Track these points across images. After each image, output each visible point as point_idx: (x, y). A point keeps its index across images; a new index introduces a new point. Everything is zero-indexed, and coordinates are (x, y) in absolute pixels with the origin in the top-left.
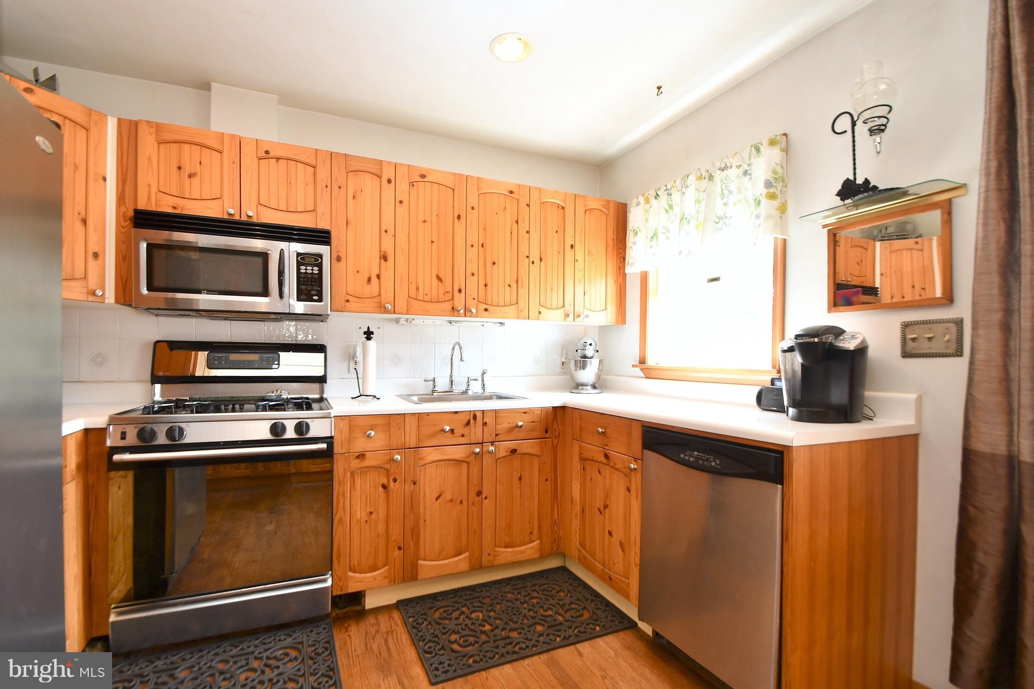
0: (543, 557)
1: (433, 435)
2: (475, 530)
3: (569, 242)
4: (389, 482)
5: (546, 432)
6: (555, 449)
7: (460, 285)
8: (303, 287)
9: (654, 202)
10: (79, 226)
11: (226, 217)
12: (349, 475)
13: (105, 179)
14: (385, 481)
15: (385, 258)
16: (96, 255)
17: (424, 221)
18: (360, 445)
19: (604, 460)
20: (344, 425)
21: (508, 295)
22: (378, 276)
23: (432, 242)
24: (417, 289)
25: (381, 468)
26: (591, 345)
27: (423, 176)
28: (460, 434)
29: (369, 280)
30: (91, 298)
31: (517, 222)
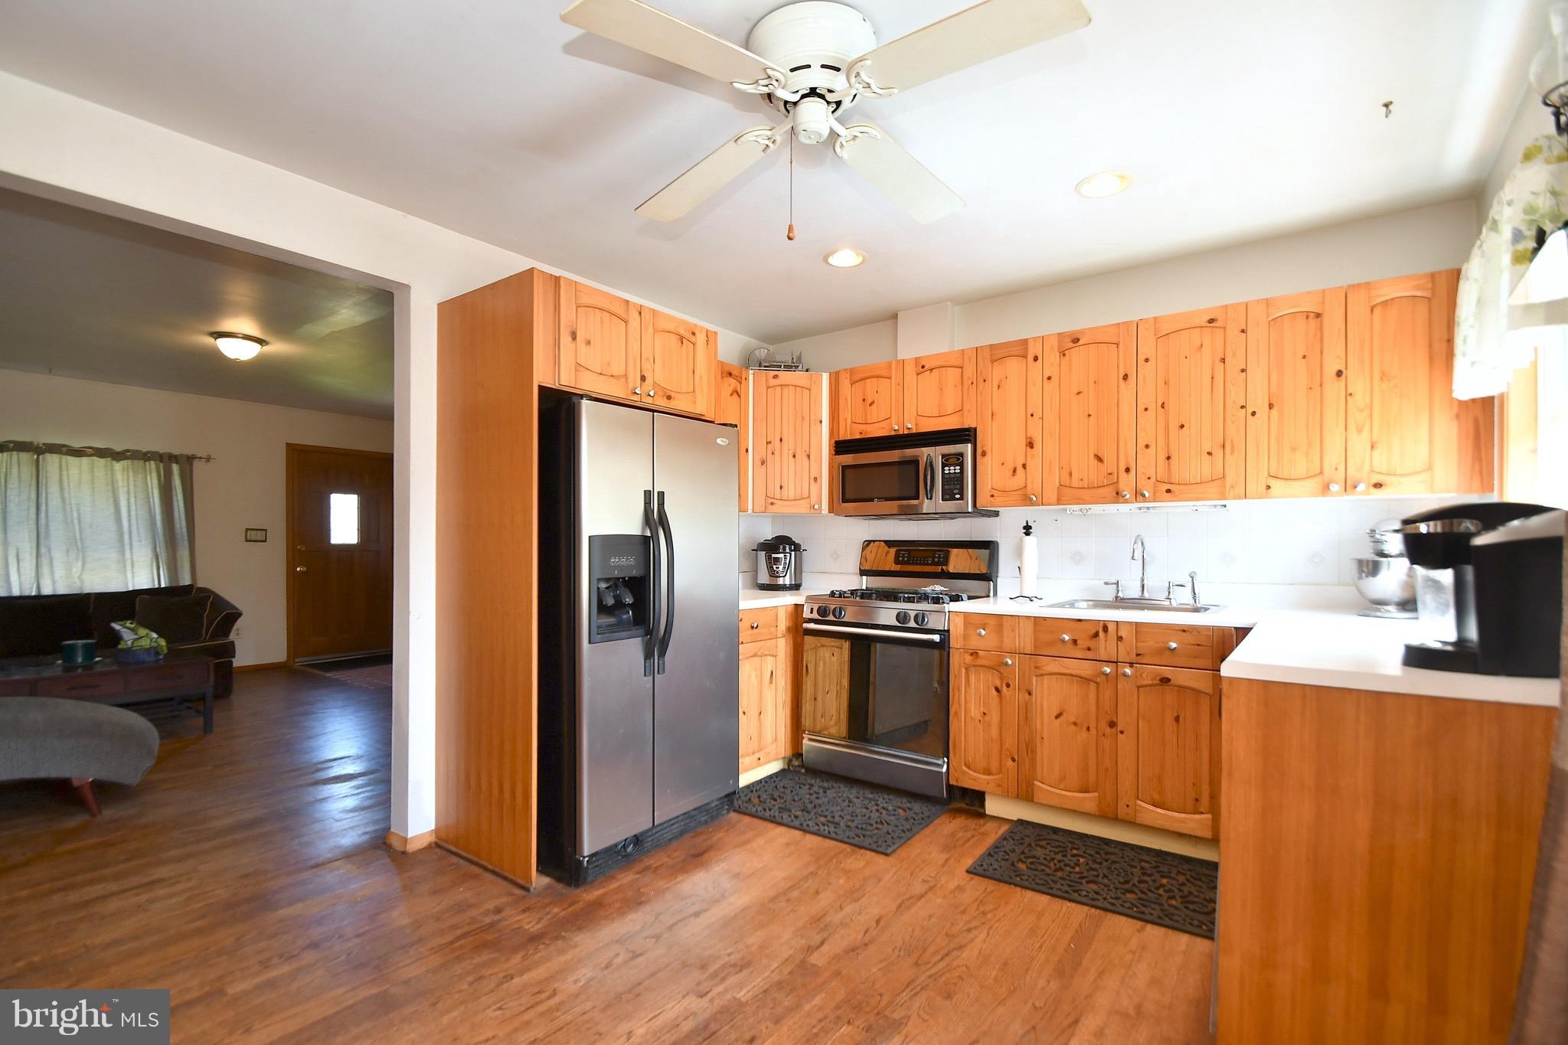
1: (1051, 643)
3: (1331, 368)
4: (1002, 685)
7: (1127, 463)
8: (947, 487)
10: (805, 459)
11: (893, 433)
12: (964, 671)
13: (821, 422)
14: (998, 683)
15: (1031, 445)
16: (815, 479)
18: (974, 643)
20: (961, 621)
22: (1024, 466)
23: (1089, 415)
24: (1071, 474)
25: (994, 669)
27: (1076, 340)
28: (1086, 646)
29: (1015, 471)
30: (812, 511)
31: (1223, 360)
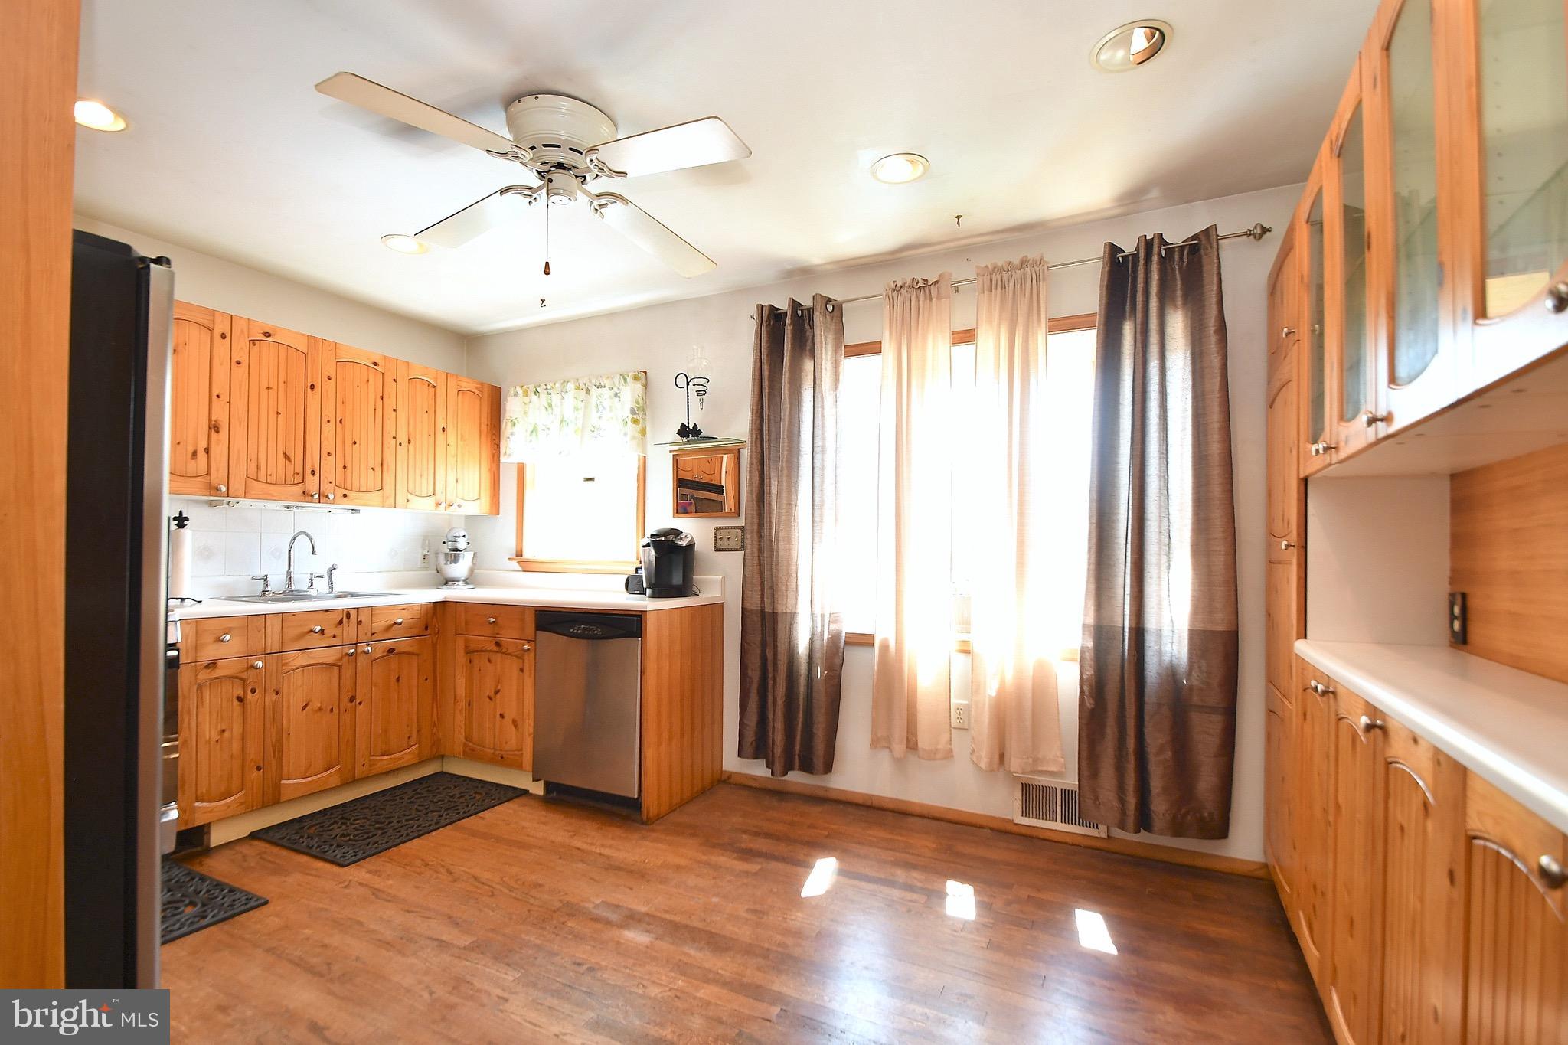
0: (421, 763)
1: (299, 637)
2: (348, 740)
3: (441, 424)
4: (245, 693)
5: (426, 628)
6: (434, 645)
7: (313, 466)
9: (534, 398)
12: (195, 687)
14: (240, 693)
15: (215, 428)
17: (268, 388)
18: (210, 652)
19: (495, 649)
20: (190, 629)
21: (372, 479)
22: (207, 450)
23: (278, 413)
24: (259, 468)
25: (237, 677)
26: (464, 536)
27: (268, 335)
28: (331, 634)
29: (196, 454)
31: (382, 398)
